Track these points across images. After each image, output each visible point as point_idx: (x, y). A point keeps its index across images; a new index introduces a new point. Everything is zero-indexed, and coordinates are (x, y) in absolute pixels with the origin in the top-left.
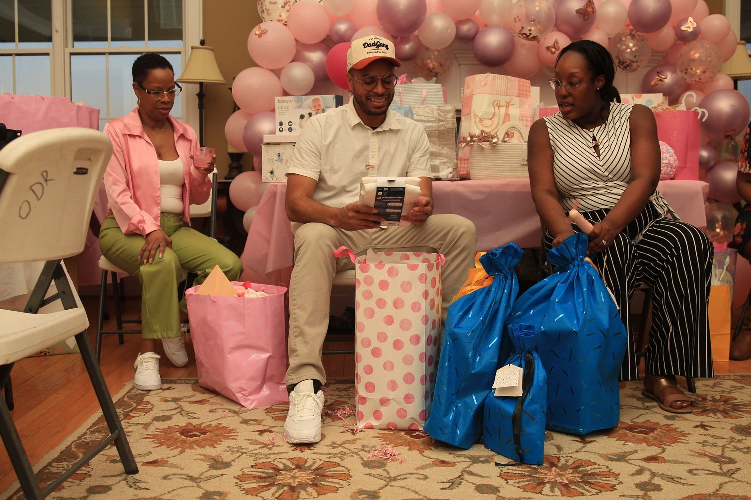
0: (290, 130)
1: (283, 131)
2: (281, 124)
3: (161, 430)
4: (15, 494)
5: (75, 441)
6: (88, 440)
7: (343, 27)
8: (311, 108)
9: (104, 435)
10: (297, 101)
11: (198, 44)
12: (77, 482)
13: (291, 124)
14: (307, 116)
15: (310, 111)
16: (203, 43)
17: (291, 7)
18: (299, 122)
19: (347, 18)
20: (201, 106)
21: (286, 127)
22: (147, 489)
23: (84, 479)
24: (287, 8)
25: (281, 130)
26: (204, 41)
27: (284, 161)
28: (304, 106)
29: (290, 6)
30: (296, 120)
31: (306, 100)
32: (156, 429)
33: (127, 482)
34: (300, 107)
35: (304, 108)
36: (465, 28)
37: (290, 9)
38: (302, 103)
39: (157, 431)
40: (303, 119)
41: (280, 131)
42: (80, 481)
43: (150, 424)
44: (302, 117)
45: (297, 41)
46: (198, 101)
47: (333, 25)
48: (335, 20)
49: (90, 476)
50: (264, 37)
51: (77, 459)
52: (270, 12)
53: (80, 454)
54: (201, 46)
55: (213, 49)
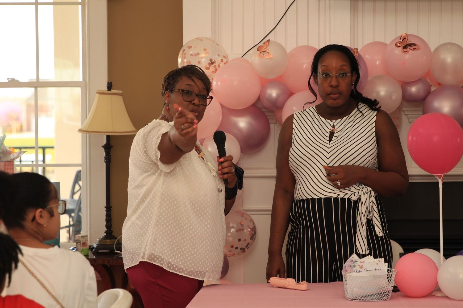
11: (105, 88)
16: (110, 86)
17: (217, 67)
19: (278, 81)
20: (108, 160)
24: (212, 68)
26: (111, 83)
29: (215, 66)
36: (413, 89)
37: (216, 70)
45: (222, 106)
46: (104, 154)
47: (263, 90)
48: (265, 83)
54: (108, 90)
55: (122, 94)
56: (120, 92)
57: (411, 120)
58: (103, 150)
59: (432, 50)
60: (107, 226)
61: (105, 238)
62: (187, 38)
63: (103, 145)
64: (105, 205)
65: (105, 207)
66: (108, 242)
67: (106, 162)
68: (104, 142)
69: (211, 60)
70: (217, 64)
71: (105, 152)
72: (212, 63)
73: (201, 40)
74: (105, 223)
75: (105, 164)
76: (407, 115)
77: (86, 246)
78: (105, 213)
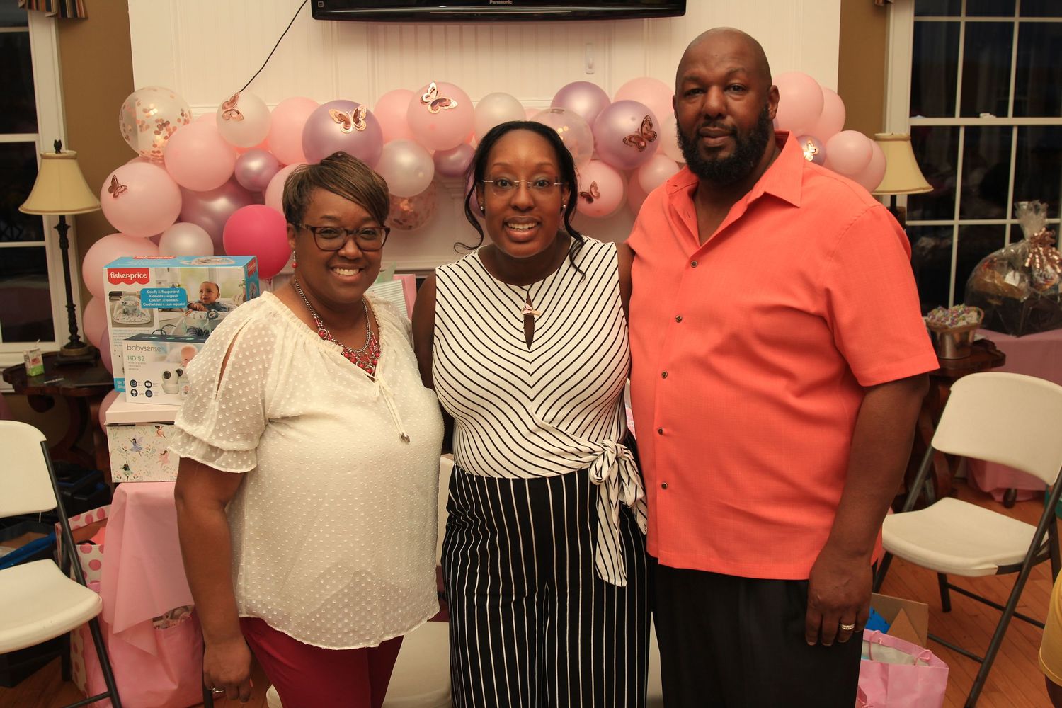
0: (149, 394)
1: (136, 394)
2: (133, 383)
7: (255, 164)
8: (180, 362)
10: (158, 349)
13: (150, 385)
14: (174, 375)
15: (178, 367)
16: (58, 146)
17: (172, 130)
18: (163, 382)
19: (262, 149)
20: (64, 245)
21: (141, 389)
24: (164, 133)
25: (134, 392)
27: (144, 450)
28: (168, 357)
29: (168, 130)
30: (157, 379)
31: (171, 348)
34: (163, 359)
35: (168, 361)
36: (451, 159)
37: (170, 134)
38: (166, 352)
40: (167, 378)
41: (132, 394)
44: (167, 375)
45: (181, 188)
47: (238, 162)
50: (121, 196)
52: (144, 126)
54: (56, 152)
55: (76, 155)
56: (73, 153)
57: (453, 195)
58: (56, 231)
59: (475, 105)
60: (71, 330)
61: (67, 346)
62: (138, 85)
63: (56, 225)
64: (66, 304)
65: (66, 306)
66: (73, 352)
67: (61, 247)
68: (57, 222)
69: (162, 120)
70: (171, 126)
71: (60, 233)
72: (164, 125)
73: (155, 90)
74: (68, 326)
75: (61, 251)
76: (448, 188)
77: (39, 362)
78: (67, 313)
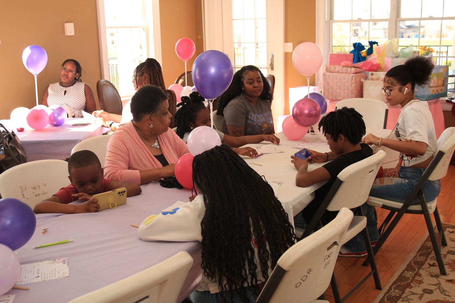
3: (452, 260)
4: (392, 285)
5: (413, 259)
6: (419, 260)
9: (425, 258)
12: (418, 285)
22: (449, 296)
23: (420, 284)
32: (450, 259)
33: (440, 290)
39: (450, 260)
42: (419, 284)
43: (446, 255)
49: (423, 282)
51: (415, 271)
53: (416, 268)
